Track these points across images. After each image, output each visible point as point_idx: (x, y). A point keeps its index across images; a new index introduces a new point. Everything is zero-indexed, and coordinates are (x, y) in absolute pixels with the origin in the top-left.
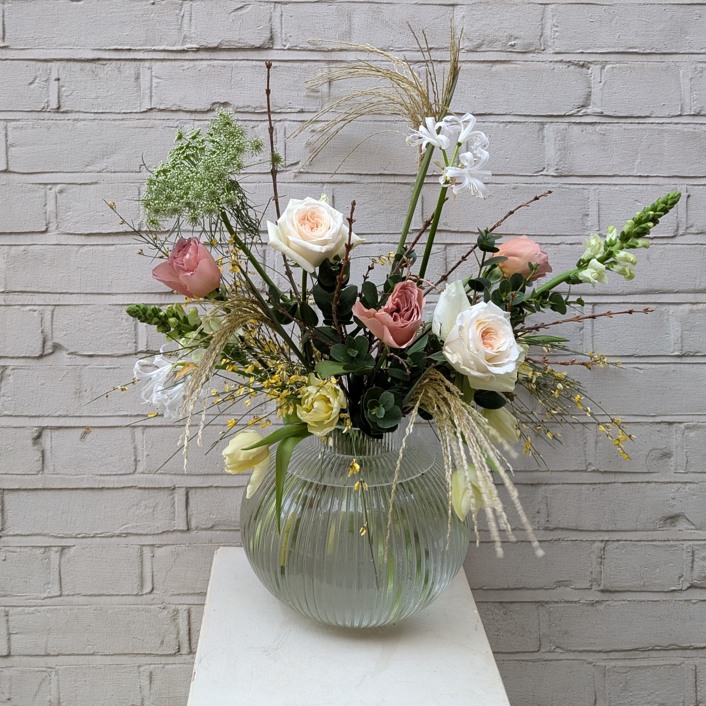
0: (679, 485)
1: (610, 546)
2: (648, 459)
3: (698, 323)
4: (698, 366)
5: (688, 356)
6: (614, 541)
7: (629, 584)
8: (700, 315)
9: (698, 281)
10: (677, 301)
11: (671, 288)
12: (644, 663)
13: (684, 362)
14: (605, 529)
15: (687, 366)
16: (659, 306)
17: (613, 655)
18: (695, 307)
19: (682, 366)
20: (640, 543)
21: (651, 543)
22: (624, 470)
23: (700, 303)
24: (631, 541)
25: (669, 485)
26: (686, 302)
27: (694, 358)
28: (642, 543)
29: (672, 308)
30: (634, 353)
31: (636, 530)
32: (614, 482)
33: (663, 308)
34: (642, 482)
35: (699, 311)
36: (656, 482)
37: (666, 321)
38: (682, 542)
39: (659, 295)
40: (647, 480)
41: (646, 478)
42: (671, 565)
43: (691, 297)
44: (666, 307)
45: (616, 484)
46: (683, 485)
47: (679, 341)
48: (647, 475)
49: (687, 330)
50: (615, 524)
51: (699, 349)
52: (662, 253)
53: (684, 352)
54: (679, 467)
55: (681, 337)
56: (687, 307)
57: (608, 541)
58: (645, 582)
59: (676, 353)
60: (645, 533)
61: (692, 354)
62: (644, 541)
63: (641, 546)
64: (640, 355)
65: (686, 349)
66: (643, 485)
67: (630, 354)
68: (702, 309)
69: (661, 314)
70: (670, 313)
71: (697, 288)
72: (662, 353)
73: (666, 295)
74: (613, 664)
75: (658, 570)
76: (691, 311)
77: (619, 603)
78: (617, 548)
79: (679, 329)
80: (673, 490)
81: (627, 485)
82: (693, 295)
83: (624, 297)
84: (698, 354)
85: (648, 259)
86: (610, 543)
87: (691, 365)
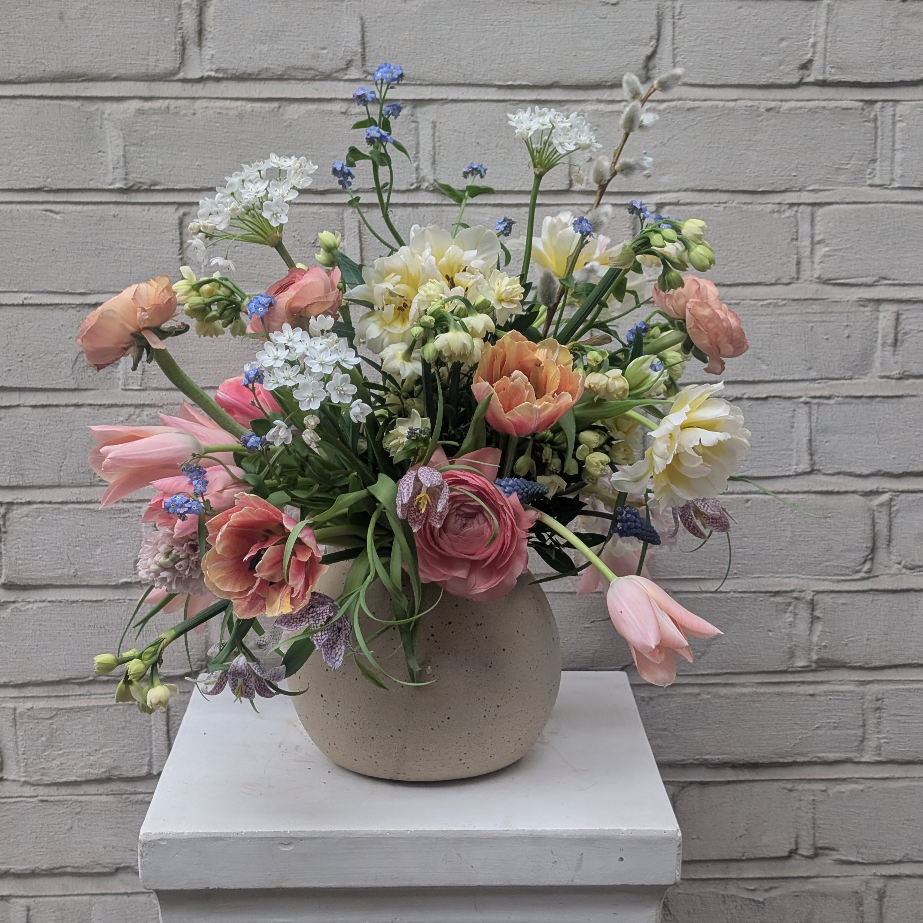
0: (132, 410)
1: (16, 513)
2: (77, 366)
3: (153, 132)
4: (159, 207)
5: (138, 190)
6: (21, 504)
7: (50, 574)
8: (155, 117)
9: (152, 59)
10: (116, 94)
11: (104, 71)
12: (83, 703)
13: (133, 200)
14: (6, 484)
15: (138, 208)
16: (86, 103)
17: (28, 692)
18: (147, 105)
19: (130, 208)
20: (66, 507)
21: (84, 506)
22: (34, 385)
23: (158, 98)
24: (50, 503)
25: (114, 410)
26: (132, 95)
27: (150, 194)
28: (71, 506)
29: (109, 107)
30: (42, 184)
31: (59, 486)
32: (18, 406)
33: (92, 107)
34: (66, 406)
35: (154, 111)
36: (90, 405)
37: (98, 129)
38: (138, 505)
39: (85, 84)
40: (74, 401)
41: (74, 399)
42: (120, 541)
43: (141, 88)
44: (99, 105)
45: (22, 410)
46: (138, 411)
47: (121, 163)
48: (76, 393)
49: (134, 145)
50: (23, 476)
51: (157, 179)
52: (86, 8)
53: (130, 184)
54: (131, 381)
55: (124, 156)
56: (135, 104)
57: (10, 504)
58: (76, 571)
59: (118, 185)
60: (76, 490)
61: (145, 187)
62: (73, 503)
63: (69, 511)
64: (54, 187)
65: (134, 178)
66: (68, 410)
67: (35, 186)
68: (160, 109)
69: (90, 116)
70: (106, 116)
71: (150, 71)
72: (93, 185)
73: (98, 84)
74: (29, 704)
75: (99, 551)
76: (140, 112)
77: (35, 606)
78: (27, 516)
79: (120, 142)
80: (121, 419)
81: (40, 410)
82: (147, 84)
83: (23, 86)
84: (157, 187)
85: (61, 18)
86: (15, 507)
87: (146, 208)
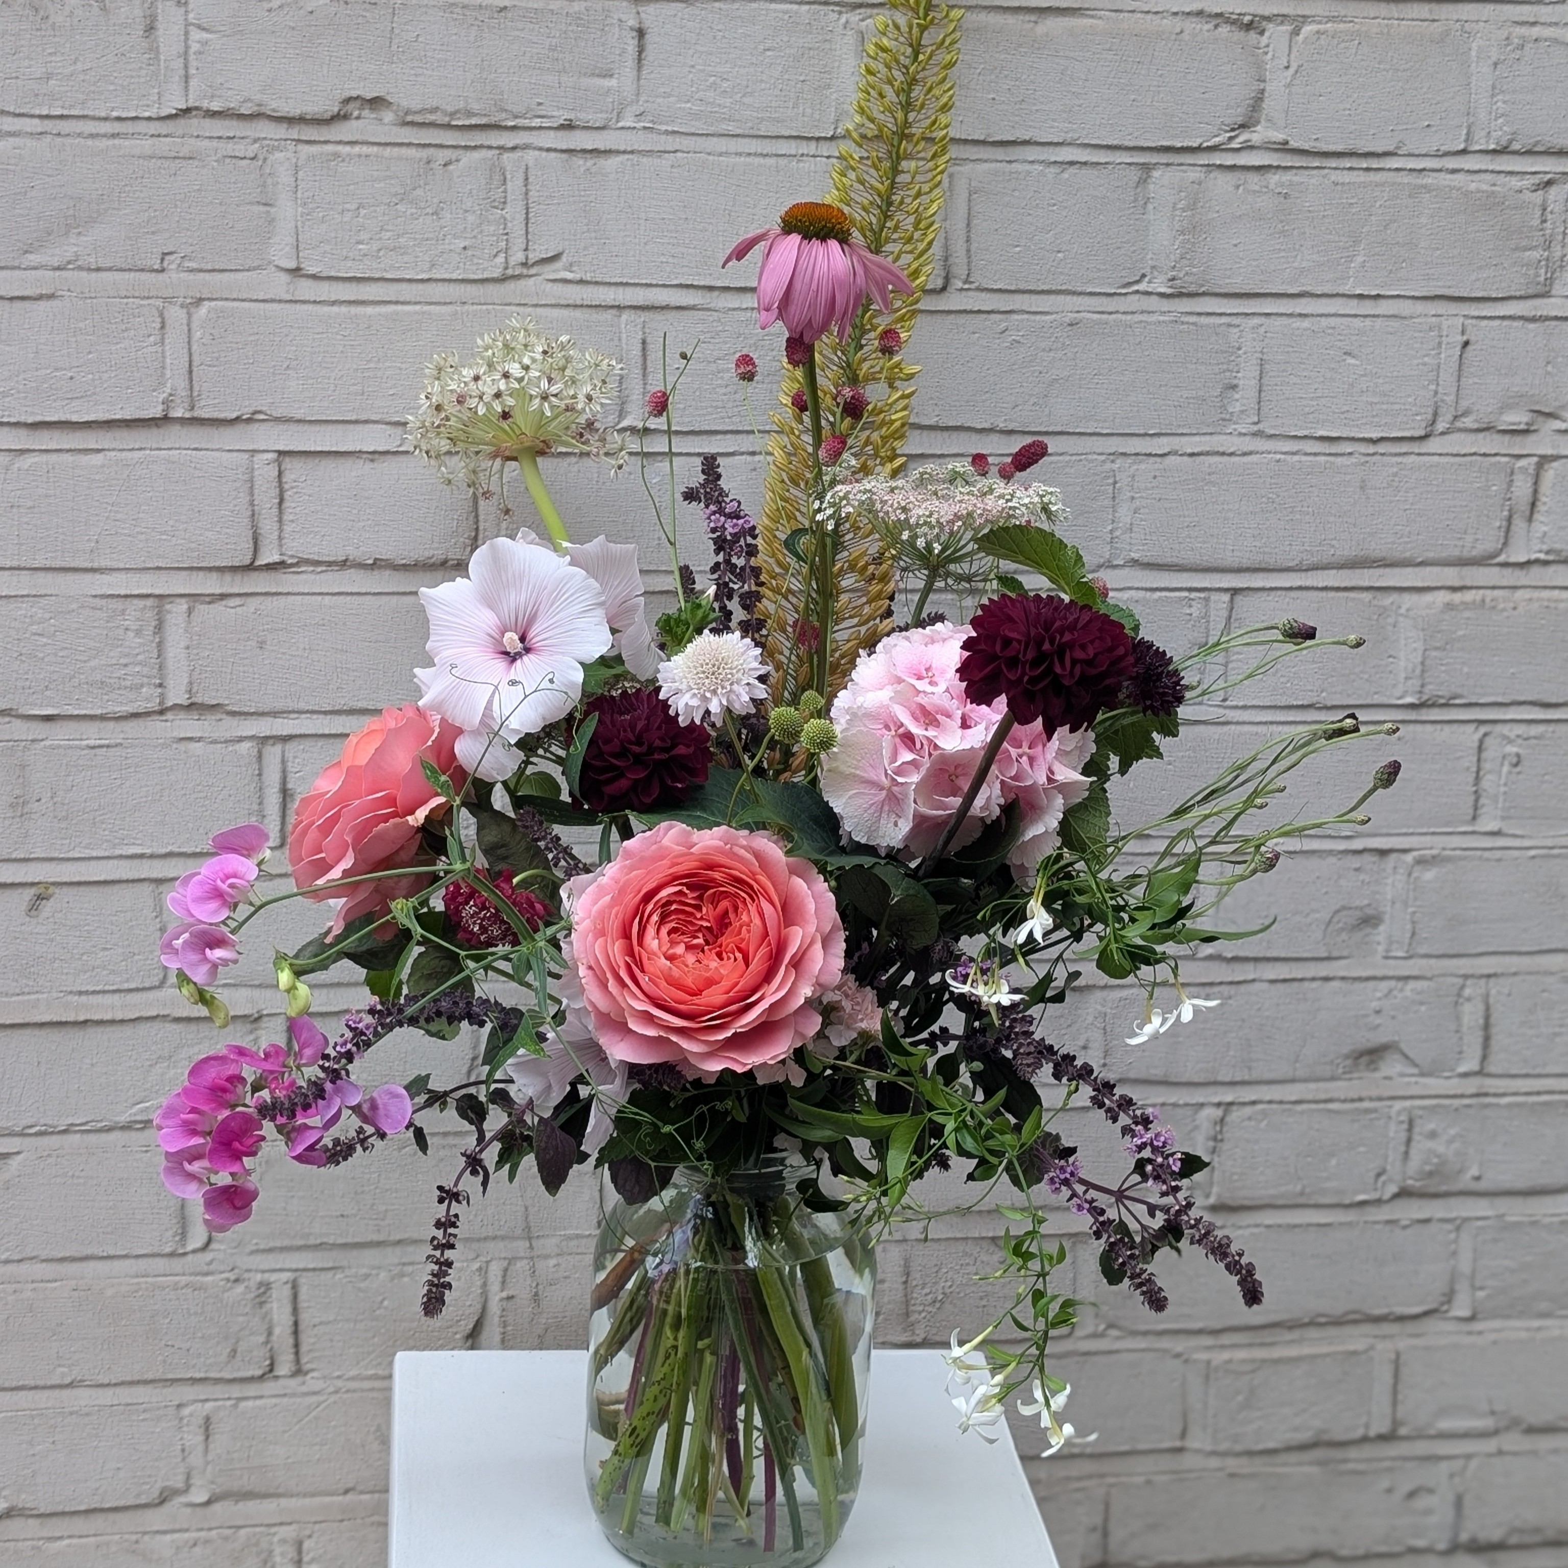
0: (1392, 983)
1: (1236, 1115)
2: (1330, 929)
3: (1461, 633)
4: (1455, 727)
5: (1433, 705)
6: (1244, 1104)
7: (1272, 1192)
8: (1467, 614)
9: (1469, 538)
10: (1420, 584)
11: (1408, 554)
12: (1293, 1352)
13: (1424, 718)
14: (1227, 1079)
15: (1429, 727)
16: (1379, 594)
17: (1226, 1339)
18: (1457, 597)
19: (1419, 727)
20: (1299, 1108)
21: (1322, 1106)
22: (1275, 954)
23: (1471, 588)
24: (1281, 1102)
25: (1371, 984)
26: (1439, 584)
27: (1445, 710)
28: (1304, 1107)
29: (1408, 600)
30: (1315, 700)
31: (1293, 1081)
32: (1253, 981)
33: (1388, 600)
34: (1313, 979)
35: (1466, 605)
36: (1343, 978)
37: (1390, 628)
38: (1389, 1103)
39: (1381, 571)
40: (1323, 974)
41: (1323, 970)
42: (1362, 1149)
43: (1451, 576)
44: (1394, 597)
45: (1257, 986)
46: (1400, 984)
47: (1418, 672)
48: (1325, 963)
49: (1436, 649)
50: (1250, 1068)
51: (1459, 691)
52: (1395, 475)
53: (1425, 697)
54: (1395, 946)
55: (1422, 663)
56: (1442, 597)
57: (1231, 1104)
58: (1304, 1187)
59: (1409, 700)
60: (1312, 1086)
61: (1442, 701)
62: (1309, 1102)
63: (1302, 1113)
64: (1329, 704)
65: (1430, 690)
66: (1315, 985)
67: (1306, 703)
68: (1474, 602)
69: (1383, 612)
70: (1403, 611)
71: (1466, 554)
72: (1377, 699)
73: (1397, 571)
74: (1226, 1355)
75: (1334, 1162)
76: (1449, 607)
77: (1247, 1232)
78: (1250, 1119)
79: (1420, 645)
80: (1379, 995)
81: (1280, 986)
82: (1457, 569)
83: (1303, 574)
84: (1457, 701)
85: (1362, 488)
86: (1235, 1108)
87: (1439, 727)
